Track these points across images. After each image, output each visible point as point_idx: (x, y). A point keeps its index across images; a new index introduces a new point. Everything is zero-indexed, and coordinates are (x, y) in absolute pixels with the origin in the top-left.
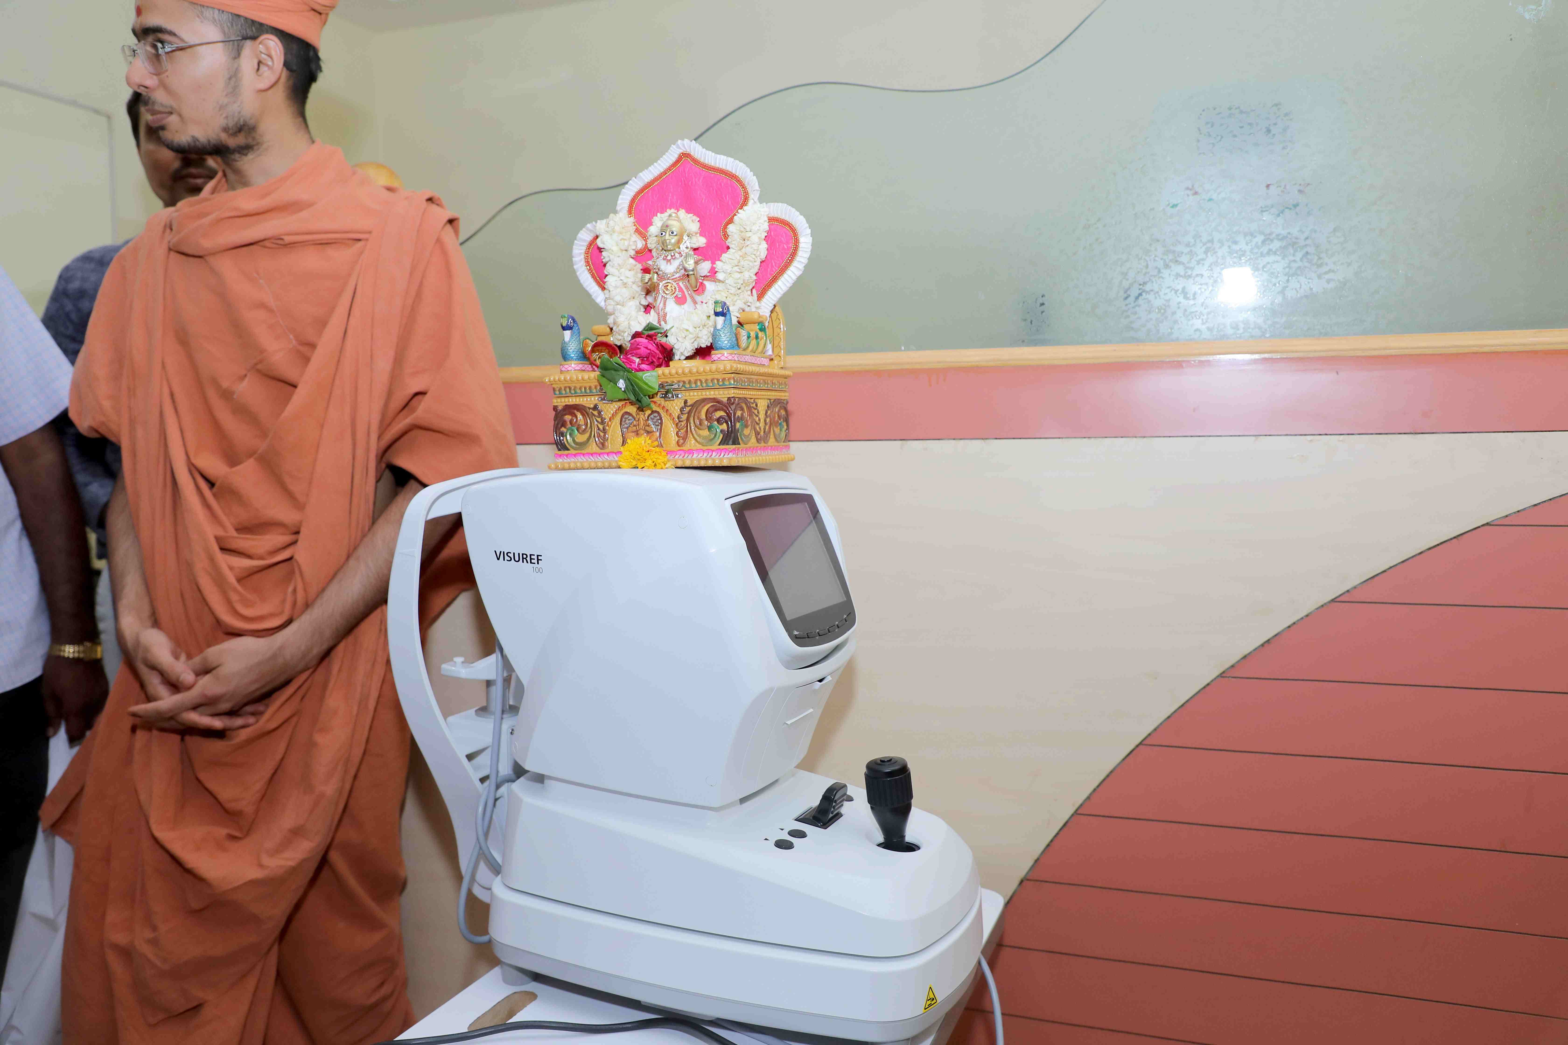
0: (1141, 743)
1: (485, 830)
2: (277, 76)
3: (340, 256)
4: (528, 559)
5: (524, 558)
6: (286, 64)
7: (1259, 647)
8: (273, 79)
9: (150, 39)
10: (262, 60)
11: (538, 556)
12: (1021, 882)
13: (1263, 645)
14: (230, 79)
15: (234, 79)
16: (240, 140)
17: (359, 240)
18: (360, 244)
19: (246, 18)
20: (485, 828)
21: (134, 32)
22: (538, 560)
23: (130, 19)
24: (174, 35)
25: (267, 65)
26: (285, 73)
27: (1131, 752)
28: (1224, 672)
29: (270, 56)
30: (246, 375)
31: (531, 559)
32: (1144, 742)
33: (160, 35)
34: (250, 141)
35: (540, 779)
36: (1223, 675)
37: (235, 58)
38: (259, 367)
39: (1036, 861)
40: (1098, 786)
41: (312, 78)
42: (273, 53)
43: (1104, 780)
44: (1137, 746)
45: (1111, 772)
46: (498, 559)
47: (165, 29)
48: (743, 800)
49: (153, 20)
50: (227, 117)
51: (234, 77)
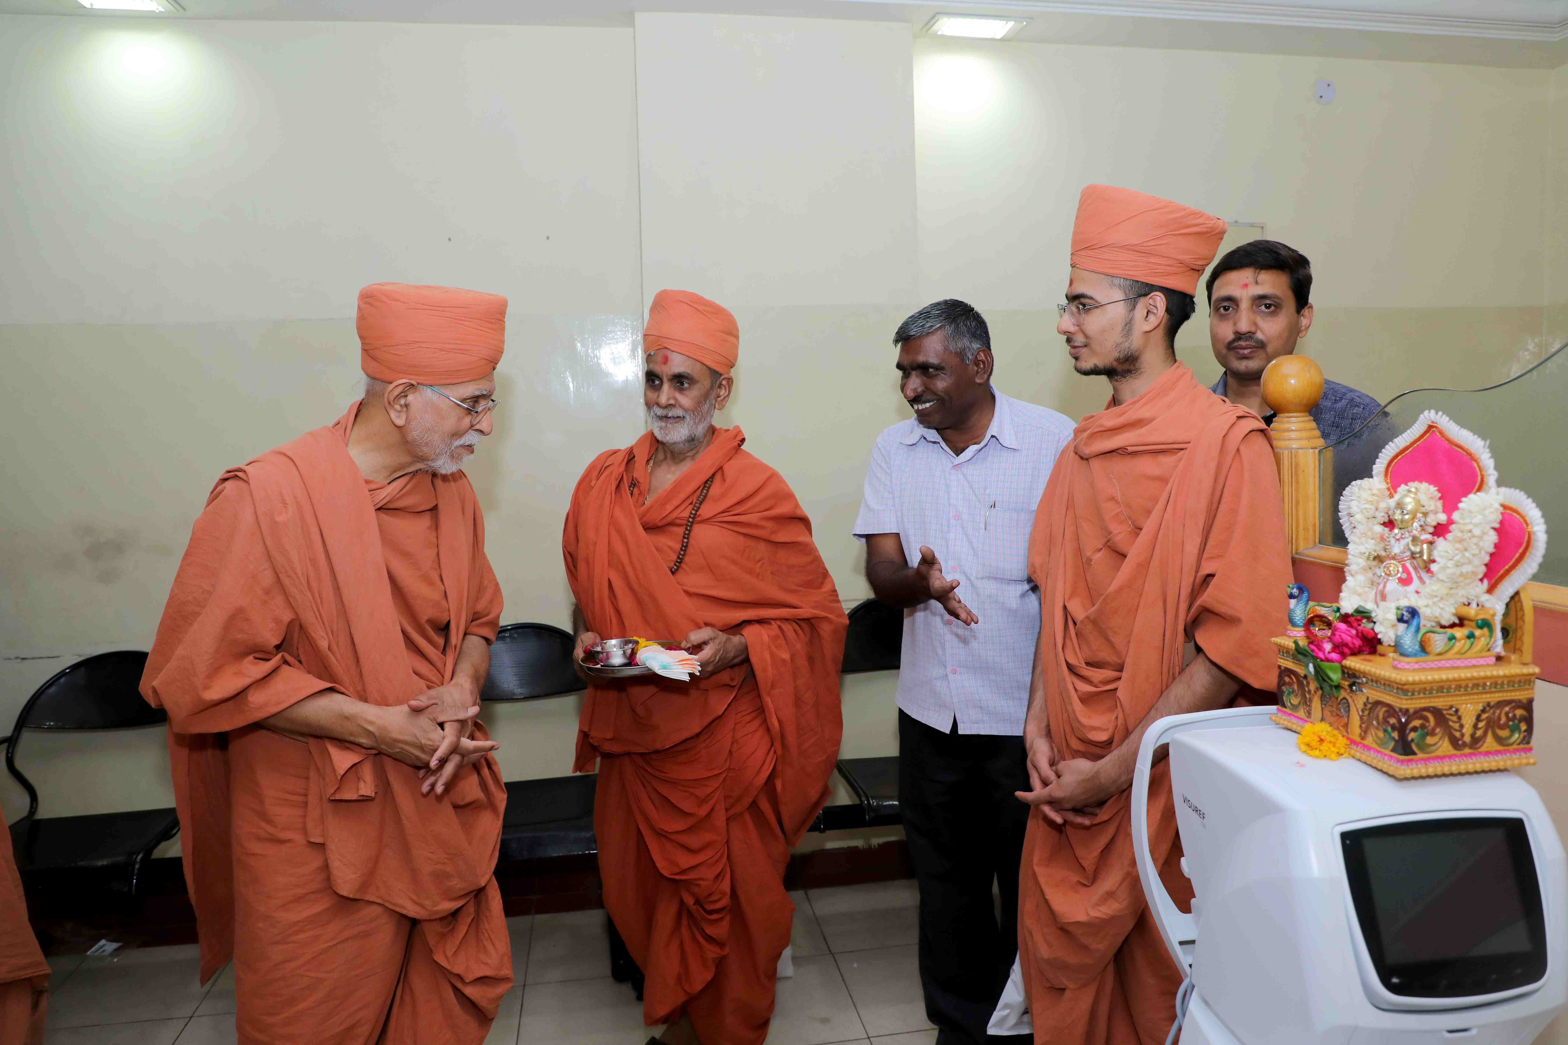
2: (1159, 320)
3: (1167, 460)
6: (1168, 310)
8: (1156, 324)
9: (1076, 302)
10: (1150, 310)
14: (1126, 325)
15: (1129, 325)
16: (1126, 367)
17: (1183, 449)
18: (1182, 452)
19: (1142, 282)
21: (1067, 296)
23: (1064, 289)
24: (1091, 298)
25: (1154, 313)
26: (1166, 317)
29: (1156, 307)
30: (1102, 549)
33: (1083, 300)
34: (1132, 367)
37: (1131, 310)
38: (1109, 544)
41: (1187, 317)
42: (1158, 305)
47: (1086, 295)
49: (1079, 289)
50: (1120, 352)
51: (1128, 325)
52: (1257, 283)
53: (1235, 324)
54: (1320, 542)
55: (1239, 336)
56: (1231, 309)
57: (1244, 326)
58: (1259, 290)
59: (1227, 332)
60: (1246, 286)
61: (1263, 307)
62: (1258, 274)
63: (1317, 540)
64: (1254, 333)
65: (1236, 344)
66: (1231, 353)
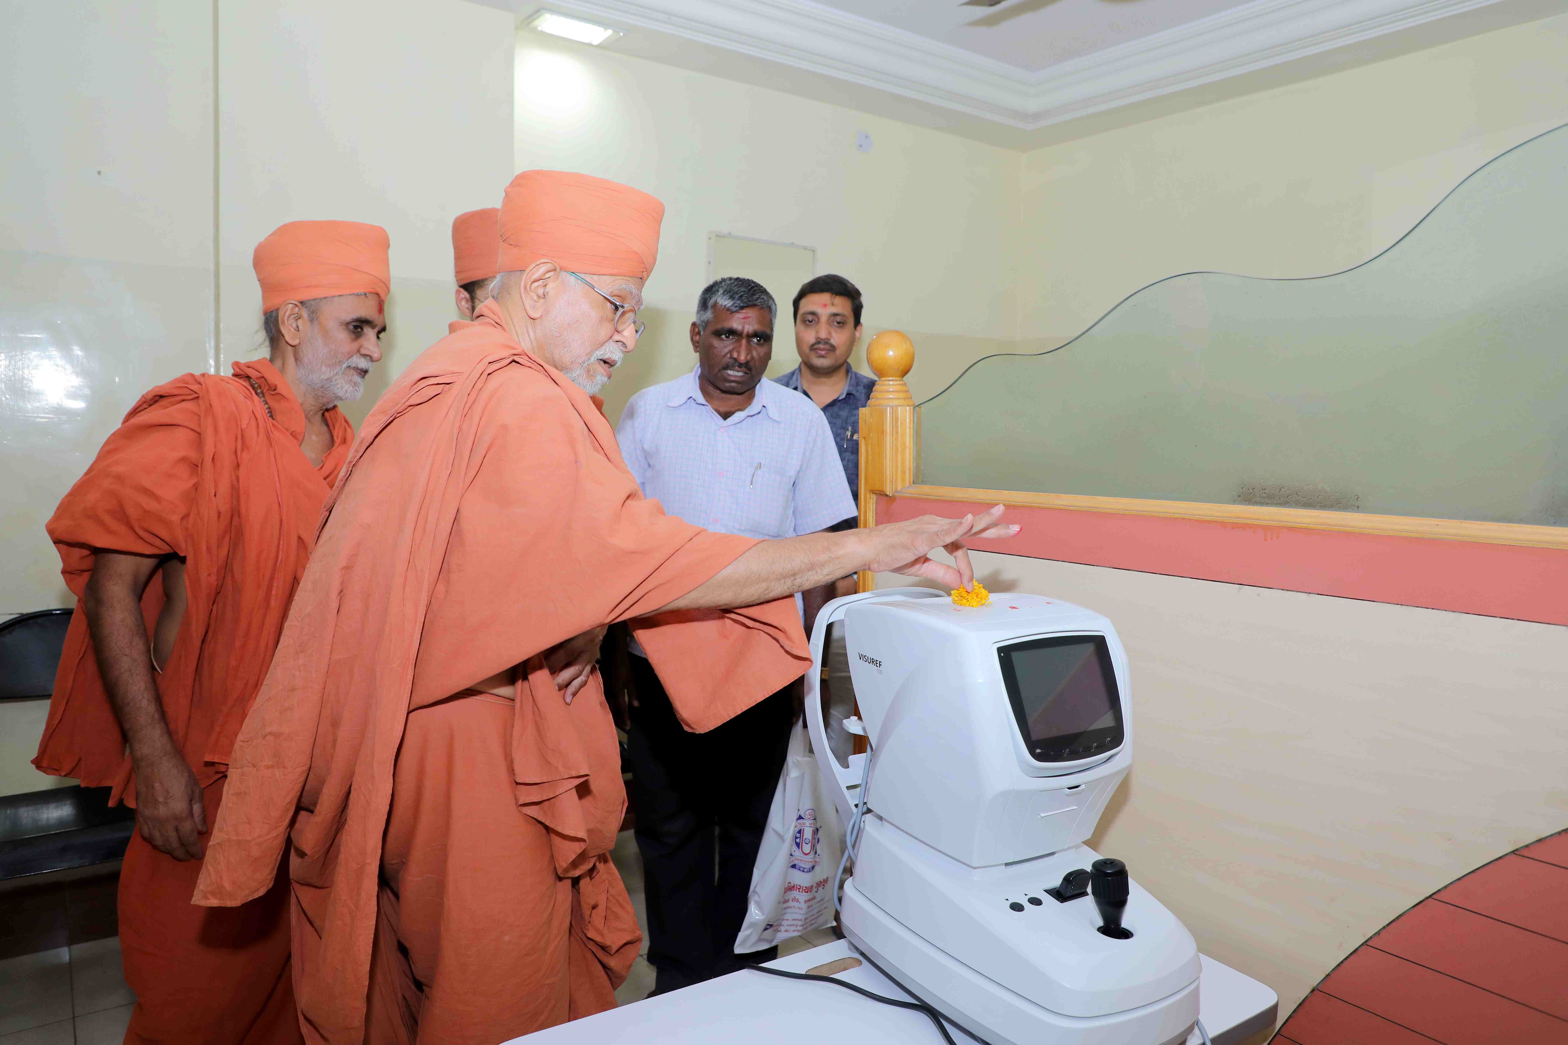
0: (1430, 896)
1: (852, 844)
4: (875, 662)
5: (873, 661)
7: (1556, 833)
11: (880, 662)
12: (1313, 991)
13: (1559, 833)
20: (853, 841)
22: (880, 665)
27: (1420, 902)
28: (1517, 850)
31: (876, 663)
32: (1434, 897)
35: (881, 818)
36: (1516, 852)
39: (1327, 976)
40: (1388, 925)
43: (1393, 921)
44: (1427, 898)
45: (1401, 915)
46: (860, 659)
48: (1007, 864)
52: (833, 304)
53: (817, 332)
54: (914, 483)
55: (818, 341)
56: (813, 321)
57: (823, 335)
58: (834, 310)
59: (810, 337)
60: (825, 306)
61: (835, 323)
62: (834, 298)
63: (912, 482)
64: (829, 340)
65: (816, 346)
66: (812, 352)
